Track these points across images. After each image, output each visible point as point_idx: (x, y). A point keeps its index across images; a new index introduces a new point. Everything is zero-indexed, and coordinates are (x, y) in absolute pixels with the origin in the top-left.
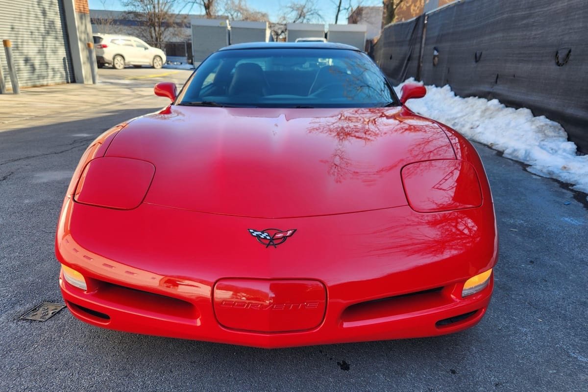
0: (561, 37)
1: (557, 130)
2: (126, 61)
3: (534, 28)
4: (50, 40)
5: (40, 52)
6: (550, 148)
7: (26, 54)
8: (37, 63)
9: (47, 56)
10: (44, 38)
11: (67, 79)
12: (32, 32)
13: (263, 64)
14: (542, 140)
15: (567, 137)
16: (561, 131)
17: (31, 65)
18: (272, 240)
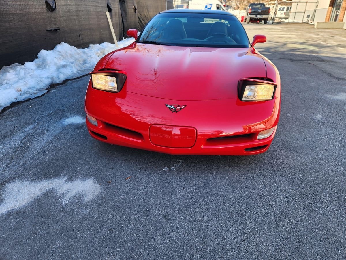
13: (184, 20)
18: (175, 109)
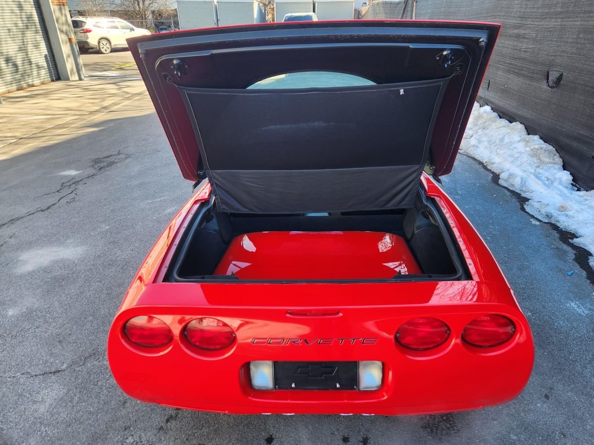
0: (553, 58)
1: (552, 155)
2: (113, 44)
3: (526, 40)
4: (29, 35)
5: (20, 49)
6: (546, 177)
7: (5, 54)
8: (19, 62)
9: (29, 53)
10: (23, 33)
11: (51, 77)
12: (9, 30)
14: (538, 167)
15: (562, 164)
16: (556, 157)
17: (13, 65)
